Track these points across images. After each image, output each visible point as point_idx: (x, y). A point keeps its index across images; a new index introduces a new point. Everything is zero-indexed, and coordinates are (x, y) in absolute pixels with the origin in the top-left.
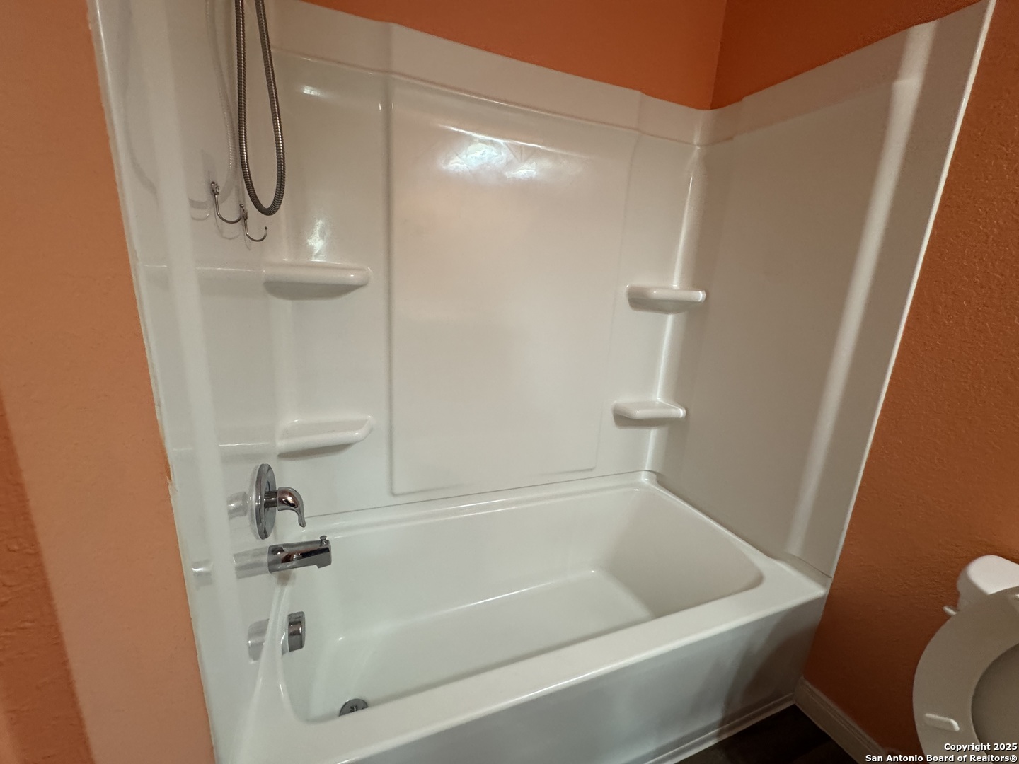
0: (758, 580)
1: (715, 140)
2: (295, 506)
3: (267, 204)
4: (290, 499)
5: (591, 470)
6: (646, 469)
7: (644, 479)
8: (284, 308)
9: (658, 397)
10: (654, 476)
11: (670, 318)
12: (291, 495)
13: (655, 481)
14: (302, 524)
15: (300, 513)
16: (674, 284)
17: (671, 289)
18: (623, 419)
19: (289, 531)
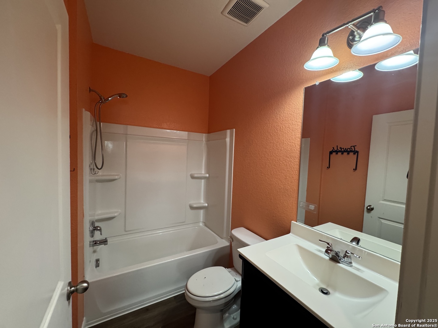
0: (217, 242)
1: (208, 140)
2: (100, 230)
3: (100, 167)
4: (99, 228)
5: (184, 222)
6: (201, 221)
7: (201, 224)
8: (99, 184)
9: (202, 201)
10: (204, 223)
11: (203, 181)
12: (99, 227)
13: (204, 225)
14: (101, 234)
15: (101, 232)
16: (203, 172)
17: (202, 174)
18: (192, 208)
19: (98, 236)
